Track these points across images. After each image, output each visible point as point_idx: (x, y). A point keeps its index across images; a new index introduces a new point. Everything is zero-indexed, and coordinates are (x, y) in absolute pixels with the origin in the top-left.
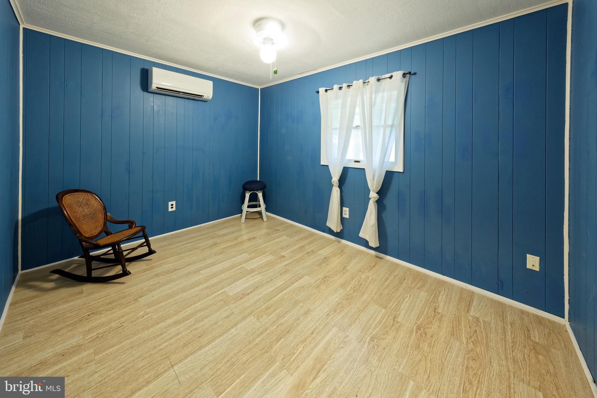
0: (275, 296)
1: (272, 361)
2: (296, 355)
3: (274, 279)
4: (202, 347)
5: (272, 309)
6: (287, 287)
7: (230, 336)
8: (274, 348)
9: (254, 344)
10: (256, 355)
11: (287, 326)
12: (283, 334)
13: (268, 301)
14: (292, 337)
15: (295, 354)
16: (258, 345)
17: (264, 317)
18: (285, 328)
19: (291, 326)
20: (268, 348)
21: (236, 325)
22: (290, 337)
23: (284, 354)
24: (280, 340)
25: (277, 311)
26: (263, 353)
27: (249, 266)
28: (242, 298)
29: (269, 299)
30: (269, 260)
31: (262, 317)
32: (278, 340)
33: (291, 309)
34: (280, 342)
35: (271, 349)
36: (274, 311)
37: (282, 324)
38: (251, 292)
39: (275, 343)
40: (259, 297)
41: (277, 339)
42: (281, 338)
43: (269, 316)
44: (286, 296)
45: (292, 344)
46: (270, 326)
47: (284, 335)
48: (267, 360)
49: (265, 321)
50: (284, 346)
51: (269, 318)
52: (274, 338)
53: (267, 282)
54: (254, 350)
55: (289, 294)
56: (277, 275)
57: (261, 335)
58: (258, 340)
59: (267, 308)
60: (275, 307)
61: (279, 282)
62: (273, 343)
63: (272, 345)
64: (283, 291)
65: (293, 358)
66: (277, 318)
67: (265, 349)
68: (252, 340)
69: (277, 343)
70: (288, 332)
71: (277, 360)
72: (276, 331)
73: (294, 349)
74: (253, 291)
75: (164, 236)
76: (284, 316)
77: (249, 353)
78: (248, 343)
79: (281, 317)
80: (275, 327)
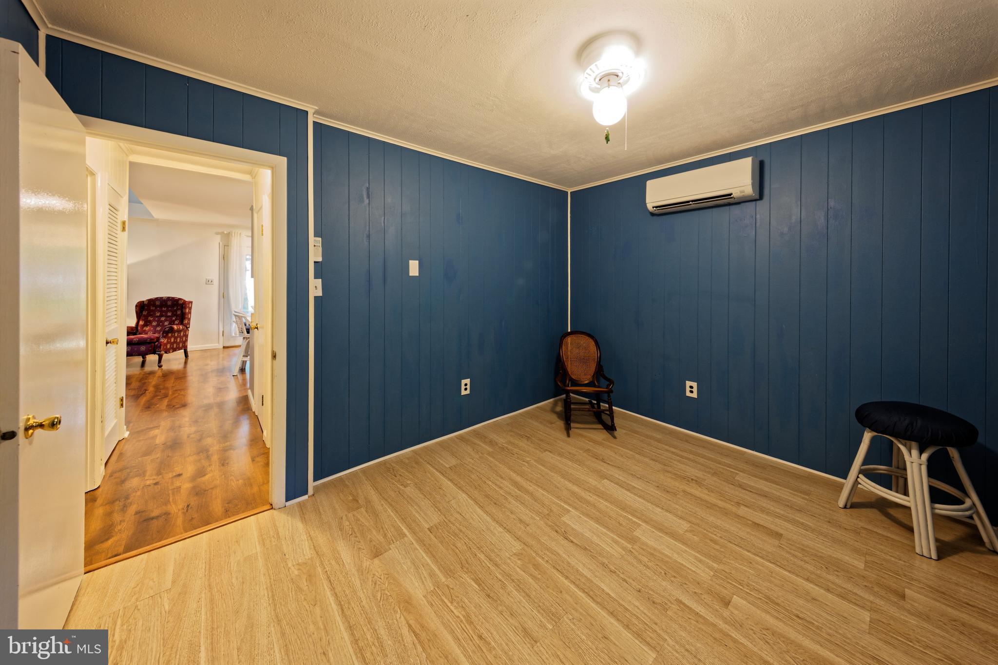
0: (567, 578)
1: (449, 572)
2: (449, 604)
3: (618, 576)
4: (482, 508)
5: (536, 573)
6: (599, 600)
7: (492, 528)
8: (465, 576)
9: (476, 552)
10: (461, 555)
11: (499, 594)
12: (486, 588)
13: (554, 567)
14: (478, 601)
15: (452, 603)
16: (474, 557)
17: (519, 562)
18: (496, 591)
19: (500, 600)
20: (467, 569)
21: (509, 531)
22: (479, 598)
23: (454, 589)
24: (476, 583)
25: (531, 580)
26: (462, 563)
27: (645, 534)
28: (557, 532)
29: (557, 567)
30: (685, 566)
31: (519, 559)
32: (476, 581)
33: (536, 605)
34: (473, 583)
35: (465, 572)
36: (531, 575)
37: (504, 587)
38: (572, 542)
39: (473, 577)
40: (561, 553)
41: (479, 579)
42: (479, 585)
43: (519, 568)
44: (568, 598)
45: (466, 601)
46: (502, 570)
47: (483, 590)
48: (452, 567)
49: (512, 564)
50: (466, 588)
51: (518, 569)
52: (480, 576)
53: (603, 564)
54: (468, 553)
55: (576, 603)
56: (634, 584)
57: (488, 559)
58: (482, 557)
59: (537, 566)
60: (539, 576)
61: (608, 585)
62: (473, 574)
63: (471, 572)
64: (584, 591)
65: (446, 601)
66: (517, 579)
67: (467, 565)
68: (482, 550)
69: (473, 580)
70: (489, 596)
71: (449, 579)
72: (493, 579)
73: (458, 603)
74: (576, 544)
75: (676, 430)
76: (521, 591)
77: (466, 548)
78: (479, 546)
79: (518, 585)
80: (500, 577)
